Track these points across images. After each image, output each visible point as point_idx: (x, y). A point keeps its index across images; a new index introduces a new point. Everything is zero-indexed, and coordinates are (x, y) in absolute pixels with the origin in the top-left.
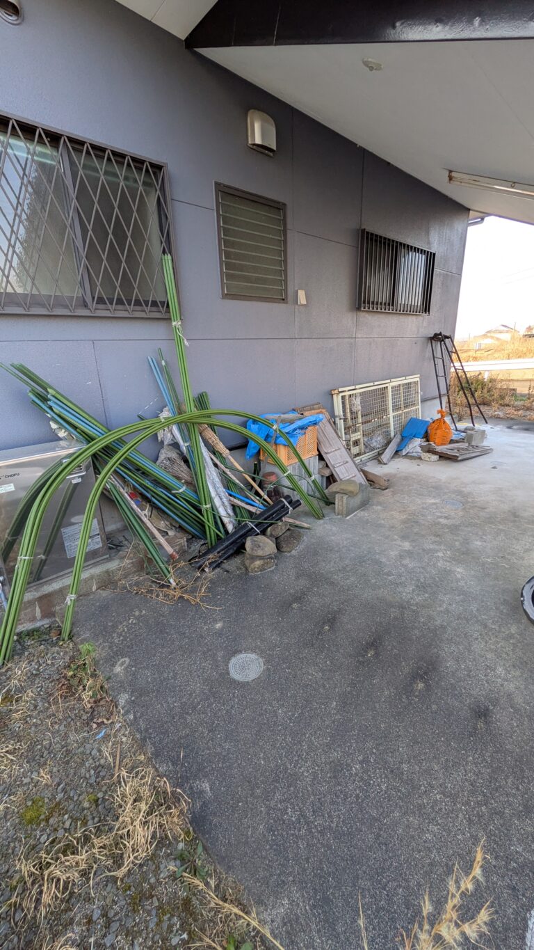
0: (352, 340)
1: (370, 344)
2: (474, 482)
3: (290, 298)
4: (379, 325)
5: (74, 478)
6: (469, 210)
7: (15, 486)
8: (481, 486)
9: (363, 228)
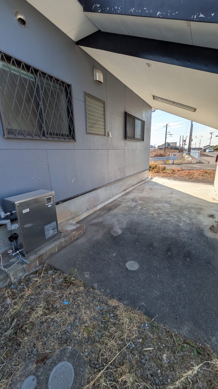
0: (124, 150)
1: (129, 152)
2: (169, 198)
3: (107, 135)
4: (131, 145)
5: (48, 205)
6: (152, 107)
7: (30, 210)
8: (172, 199)
9: (126, 111)
